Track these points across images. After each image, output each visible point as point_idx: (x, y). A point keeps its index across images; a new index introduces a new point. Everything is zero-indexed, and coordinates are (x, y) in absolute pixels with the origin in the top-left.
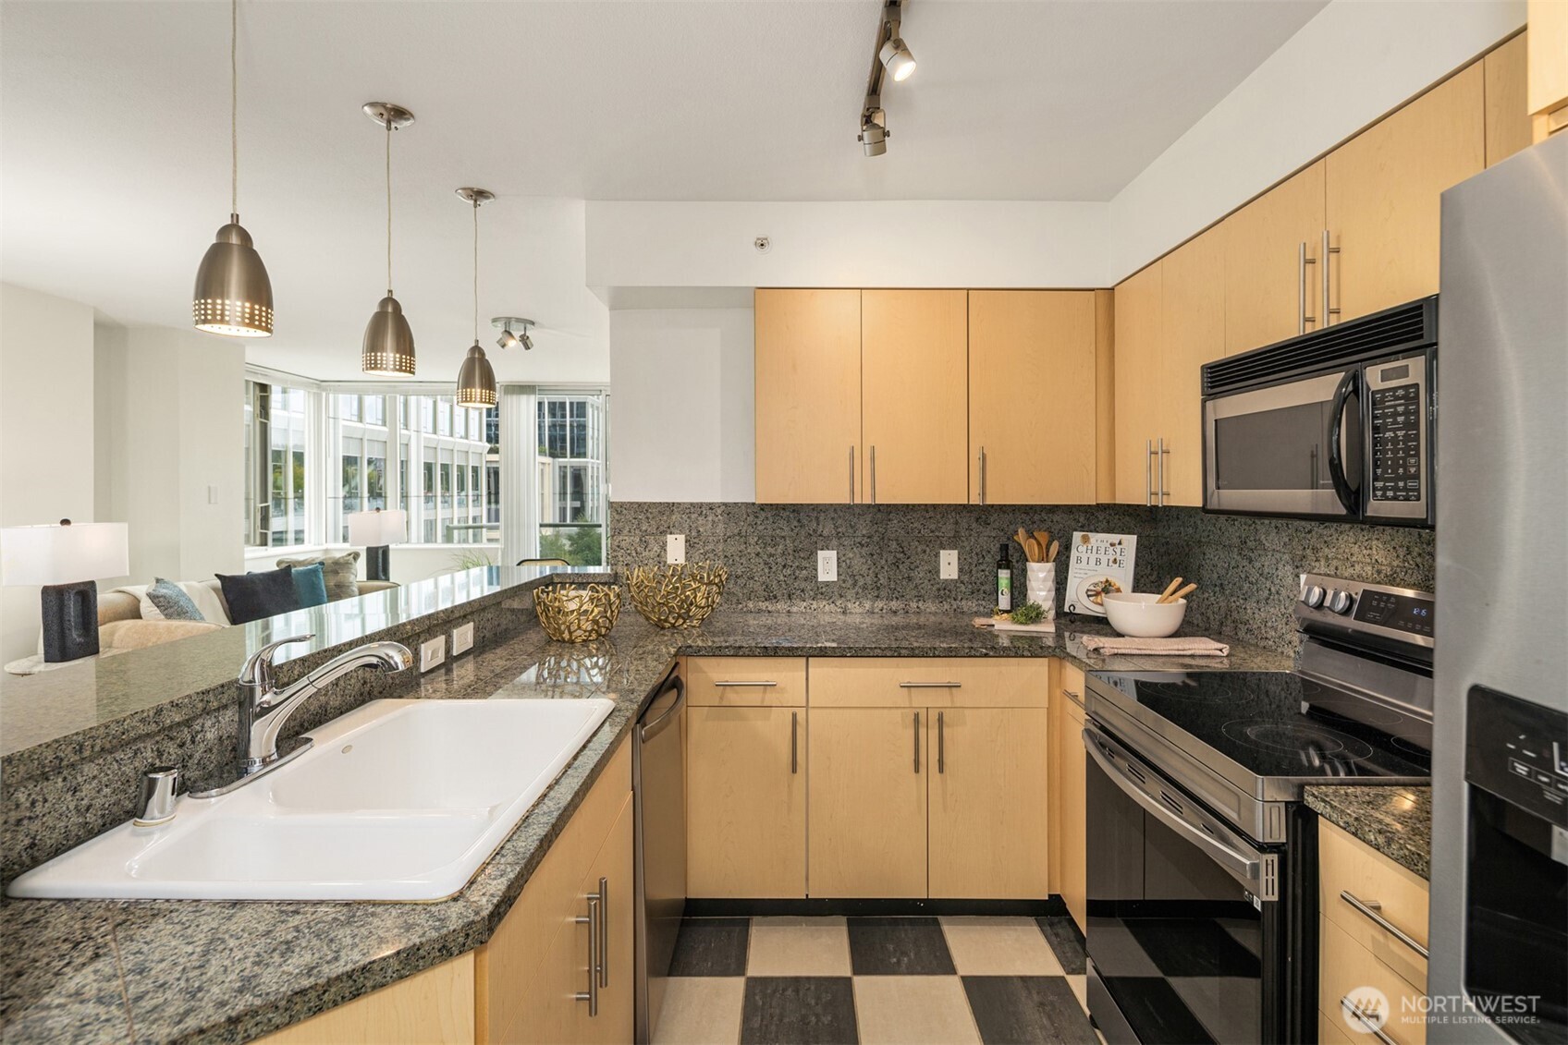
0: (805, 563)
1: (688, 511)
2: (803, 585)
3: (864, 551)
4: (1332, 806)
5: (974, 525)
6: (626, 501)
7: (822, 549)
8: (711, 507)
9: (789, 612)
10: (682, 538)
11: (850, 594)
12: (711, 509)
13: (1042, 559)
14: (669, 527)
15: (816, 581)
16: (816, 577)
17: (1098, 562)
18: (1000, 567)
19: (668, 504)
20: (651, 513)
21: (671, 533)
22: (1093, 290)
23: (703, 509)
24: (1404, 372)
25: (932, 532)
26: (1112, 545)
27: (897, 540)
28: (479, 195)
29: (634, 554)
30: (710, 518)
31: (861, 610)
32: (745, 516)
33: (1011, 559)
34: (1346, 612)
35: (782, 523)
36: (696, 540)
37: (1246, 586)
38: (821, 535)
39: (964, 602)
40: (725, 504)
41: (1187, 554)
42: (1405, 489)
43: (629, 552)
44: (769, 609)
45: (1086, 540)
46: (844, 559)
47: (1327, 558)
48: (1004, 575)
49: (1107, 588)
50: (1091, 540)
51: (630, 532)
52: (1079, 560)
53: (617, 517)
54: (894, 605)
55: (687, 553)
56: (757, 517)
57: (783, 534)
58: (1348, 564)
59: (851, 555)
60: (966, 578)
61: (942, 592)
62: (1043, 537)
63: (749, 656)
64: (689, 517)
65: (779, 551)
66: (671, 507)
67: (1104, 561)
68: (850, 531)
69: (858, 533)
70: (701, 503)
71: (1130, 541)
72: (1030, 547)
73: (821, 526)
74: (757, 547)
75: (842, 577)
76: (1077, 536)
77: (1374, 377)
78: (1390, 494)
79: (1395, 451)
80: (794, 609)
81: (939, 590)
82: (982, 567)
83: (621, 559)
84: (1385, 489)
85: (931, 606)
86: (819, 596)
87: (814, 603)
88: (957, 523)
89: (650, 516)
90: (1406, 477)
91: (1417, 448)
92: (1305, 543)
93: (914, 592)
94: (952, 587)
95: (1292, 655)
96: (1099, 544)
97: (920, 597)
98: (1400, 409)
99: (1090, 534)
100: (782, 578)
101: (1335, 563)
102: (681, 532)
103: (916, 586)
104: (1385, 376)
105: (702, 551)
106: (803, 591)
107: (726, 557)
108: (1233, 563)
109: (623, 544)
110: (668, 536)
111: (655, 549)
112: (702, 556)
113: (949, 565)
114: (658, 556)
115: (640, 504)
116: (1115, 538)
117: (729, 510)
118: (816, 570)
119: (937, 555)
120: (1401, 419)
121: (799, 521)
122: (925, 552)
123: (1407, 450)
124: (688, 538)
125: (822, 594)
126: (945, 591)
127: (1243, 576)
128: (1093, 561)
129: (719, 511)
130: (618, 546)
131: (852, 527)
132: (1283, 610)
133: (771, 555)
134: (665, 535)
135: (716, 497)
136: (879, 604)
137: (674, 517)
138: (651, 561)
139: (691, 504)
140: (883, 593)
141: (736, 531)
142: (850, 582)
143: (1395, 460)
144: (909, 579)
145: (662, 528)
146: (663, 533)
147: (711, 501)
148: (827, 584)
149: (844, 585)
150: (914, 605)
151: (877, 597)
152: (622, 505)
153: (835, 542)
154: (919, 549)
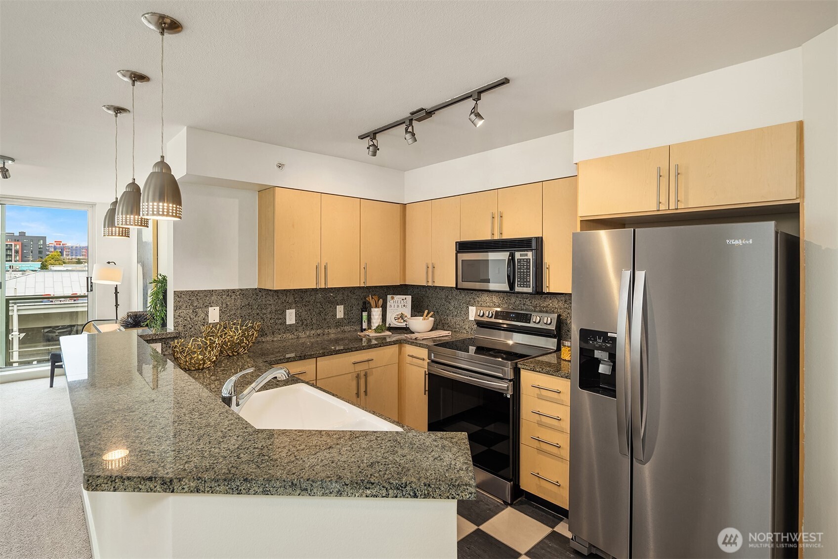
0: (280, 317)
1: (221, 294)
2: (280, 327)
3: (307, 308)
4: (526, 365)
5: (350, 294)
6: (184, 290)
7: (288, 309)
8: (234, 291)
9: (273, 341)
10: (217, 308)
11: (300, 329)
12: (233, 292)
13: (376, 307)
14: (210, 303)
15: (286, 325)
16: (285, 322)
17: (398, 306)
18: (363, 311)
19: (210, 291)
20: (199, 296)
21: (211, 306)
22: (399, 204)
23: (229, 293)
24: (526, 255)
25: (334, 298)
26: (403, 300)
27: (320, 303)
28: (118, 110)
29: (189, 320)
30: (233, 297)
31: (305, 336)
32: (251, 295)
33: (366, 307)
34: (491, 317)
35: (270, 298)
36: (226, 309)
37: (448, 311)
38: (288, 302)
39: (345, 327)
40: (241, 290)
41: (422, 301)
42: (526, 285)
43: (186, 318)
44: (263, 340)
45: (393, 298)
46: (298, 313)
47: (478, 301)
48: (365, 314)
49: (402, 316)
50: (395, 298)
51: (186, 307)
52: (391, 306)
53: (178, 299)
54: (319, 331)
55: (220, 316)
56: (258, 295)
57: (270, 303)
58: (485, 303)
59: (301, 311)
60: (346, 317)
61: (337, 324)
62: (376, 298)
63: (293, 361)
64: (221, 297)
65: (268, 311)
66: (211, 292)
67: (400, 306)
68: (301, 300)
69: (304, 300)
70: (228, 290)
71: (409, 298)
72: (373, 303)
73: (288, 298)
74: (257, 310)
75: (297, 322)
76: (389, 297)
77: (518, 255)
78: (522, 286)
79: (524, 275)
80: (275, 339)
81: (336, 323)
82: (352, 312)
83: (181, 323)
84: (521, 284)
85: (332, 331)
86: (287, 331)
87: (284, 335)
88: (343, 294)
89: (199, 298)
90: (527, 281)
91: (530, 274)
92: (470, 297)
93: (327, 325)
94: (341, 321)
95: (466, 332)
96: (398, 299)
97: (329, 327)
98: (525, 264)
99: (394, 296)
100: (270, 325)
101: (481, 303)
102: (217, 306)
103: (328, 323)
104: (521, 255)
105: (229, 315)
106: (279, 330)
107: (241, 316)
108: (443, 304)
109: (181, 315)
110: (210, 308)
111: (202, 315)
112: (229, 317)
113: (340, 312)
114: (204, 319)
115: (192, 292)
116: (404, 297)
117: (243, 293)
118: (286, 319)
119: (336, 308)
120: (525, 267)
121: (278, 296)
122: (331, 307)
123: (527, 275)
124: (221, 308)
125: (288, 330)
126: (339, 323)
127: (447, 308)
128: (396, 306)
129: (238, 294)
130: (179, 316)
131: (301, 298)
132: (462, 318)
133: (265, 314)
134: (208, 308)
135: (235, 286)
136: (313, 332)
137: (213, 298)
138: (199, 322)
139: (223, 290)
140: (314, 327)
141: (247, 303)
142: (301, 323)
143: (524, 277)
144: (325, 319)
145: (206, 304)
146: (207, 307)
147: (234, 288)
148: (290, 325)
149: (298, 325)
150: (326, 331)
151: (312, 329)
152: (181, 292)
153: (294, 305)
154: (329, 306)
